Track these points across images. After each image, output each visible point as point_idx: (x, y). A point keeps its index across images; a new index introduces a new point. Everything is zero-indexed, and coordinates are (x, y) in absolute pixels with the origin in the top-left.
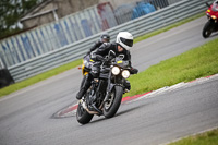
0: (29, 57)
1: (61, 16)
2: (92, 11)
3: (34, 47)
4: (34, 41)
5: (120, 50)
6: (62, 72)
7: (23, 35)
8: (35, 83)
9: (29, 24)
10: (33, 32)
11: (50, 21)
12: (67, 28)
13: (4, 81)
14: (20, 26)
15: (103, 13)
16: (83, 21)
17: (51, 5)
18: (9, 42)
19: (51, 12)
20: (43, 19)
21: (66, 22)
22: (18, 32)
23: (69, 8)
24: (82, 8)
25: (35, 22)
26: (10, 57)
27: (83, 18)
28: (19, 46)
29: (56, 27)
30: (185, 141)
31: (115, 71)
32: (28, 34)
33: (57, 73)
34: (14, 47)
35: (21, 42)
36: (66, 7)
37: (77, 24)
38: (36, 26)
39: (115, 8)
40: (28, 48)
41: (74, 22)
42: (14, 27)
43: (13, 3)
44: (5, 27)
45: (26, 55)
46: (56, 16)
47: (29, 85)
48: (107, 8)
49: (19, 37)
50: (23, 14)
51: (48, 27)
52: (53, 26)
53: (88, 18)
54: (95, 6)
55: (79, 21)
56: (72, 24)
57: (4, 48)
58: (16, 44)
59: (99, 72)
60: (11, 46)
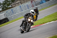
0: (13, 14)
1: (21, 4)
2: (29, 2)
3: (14, 12)
4: (14, 10)
5: (31, 14)
6: (21, 18)
7: (12, 9)
8: (15, 21)
9: (13, 6)
10: (14, 8)
11: (18, 5)
12: (23, 7)
13: (7, 21)
14: (11, 6)
15: (32, 3)
16: (27, 5)
17: (19, 1)
18: (8, 11)
19: (19, 3)
20: (17, 4)
21: (23, 5)
22: (10, 8)
23: (23, 2)
24: (27, 2)
25: (14, 5)
26: (8, 14)
27: (27, 4)
28: (10, 12)
29: (20, 7)
30: (54, 36)
31: (29, 20)
32: (13, 8)
33: (20, 19)
34: (9, 12)
35: (11, 11)
36: (22, 1)
37: (25, 6)
38: (15, 6)
39: (35, 2)
40: (13, 12)
41: (25, 5)
42: (9, 7)
43: (9, 0)
44: (7, 7)
45: (12, 14)
46: (20, 4)
47: (13, 22)
48: (33, 1)
49: (10, 9)
50: (11, 3)
51: (18, 7)
52: (19, 6)
53: (28, 4)
54: (30, 1)
55: (26, 5)
56: (24, 6)
57: (7, 12)
58: (10, 11)
59: (25, 20)
60: (8, 12)
